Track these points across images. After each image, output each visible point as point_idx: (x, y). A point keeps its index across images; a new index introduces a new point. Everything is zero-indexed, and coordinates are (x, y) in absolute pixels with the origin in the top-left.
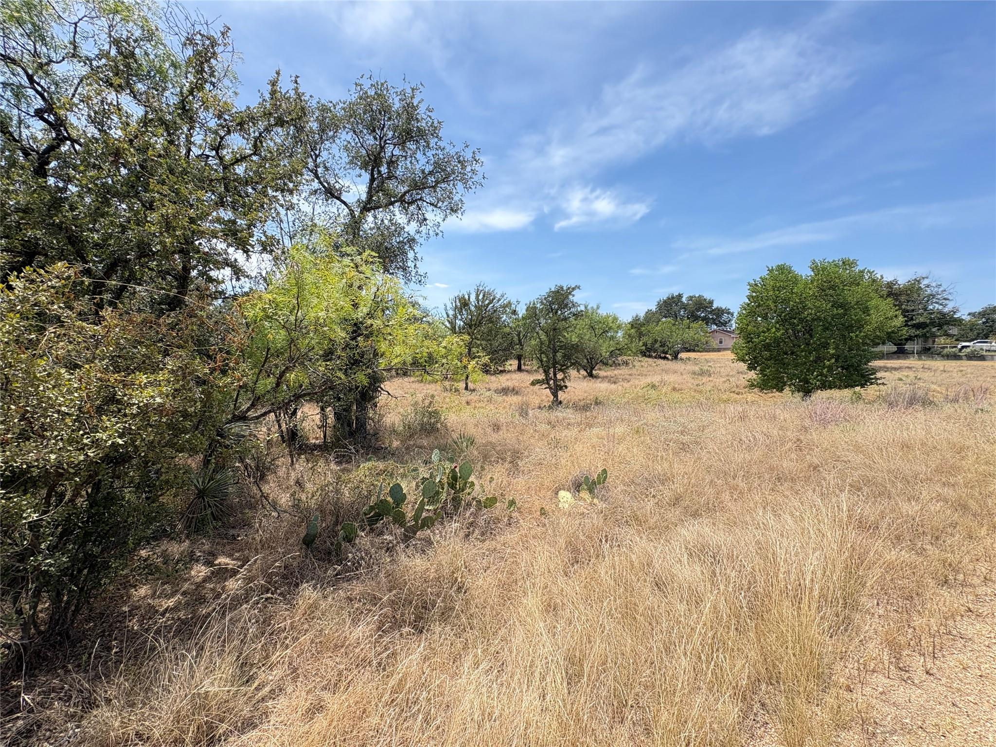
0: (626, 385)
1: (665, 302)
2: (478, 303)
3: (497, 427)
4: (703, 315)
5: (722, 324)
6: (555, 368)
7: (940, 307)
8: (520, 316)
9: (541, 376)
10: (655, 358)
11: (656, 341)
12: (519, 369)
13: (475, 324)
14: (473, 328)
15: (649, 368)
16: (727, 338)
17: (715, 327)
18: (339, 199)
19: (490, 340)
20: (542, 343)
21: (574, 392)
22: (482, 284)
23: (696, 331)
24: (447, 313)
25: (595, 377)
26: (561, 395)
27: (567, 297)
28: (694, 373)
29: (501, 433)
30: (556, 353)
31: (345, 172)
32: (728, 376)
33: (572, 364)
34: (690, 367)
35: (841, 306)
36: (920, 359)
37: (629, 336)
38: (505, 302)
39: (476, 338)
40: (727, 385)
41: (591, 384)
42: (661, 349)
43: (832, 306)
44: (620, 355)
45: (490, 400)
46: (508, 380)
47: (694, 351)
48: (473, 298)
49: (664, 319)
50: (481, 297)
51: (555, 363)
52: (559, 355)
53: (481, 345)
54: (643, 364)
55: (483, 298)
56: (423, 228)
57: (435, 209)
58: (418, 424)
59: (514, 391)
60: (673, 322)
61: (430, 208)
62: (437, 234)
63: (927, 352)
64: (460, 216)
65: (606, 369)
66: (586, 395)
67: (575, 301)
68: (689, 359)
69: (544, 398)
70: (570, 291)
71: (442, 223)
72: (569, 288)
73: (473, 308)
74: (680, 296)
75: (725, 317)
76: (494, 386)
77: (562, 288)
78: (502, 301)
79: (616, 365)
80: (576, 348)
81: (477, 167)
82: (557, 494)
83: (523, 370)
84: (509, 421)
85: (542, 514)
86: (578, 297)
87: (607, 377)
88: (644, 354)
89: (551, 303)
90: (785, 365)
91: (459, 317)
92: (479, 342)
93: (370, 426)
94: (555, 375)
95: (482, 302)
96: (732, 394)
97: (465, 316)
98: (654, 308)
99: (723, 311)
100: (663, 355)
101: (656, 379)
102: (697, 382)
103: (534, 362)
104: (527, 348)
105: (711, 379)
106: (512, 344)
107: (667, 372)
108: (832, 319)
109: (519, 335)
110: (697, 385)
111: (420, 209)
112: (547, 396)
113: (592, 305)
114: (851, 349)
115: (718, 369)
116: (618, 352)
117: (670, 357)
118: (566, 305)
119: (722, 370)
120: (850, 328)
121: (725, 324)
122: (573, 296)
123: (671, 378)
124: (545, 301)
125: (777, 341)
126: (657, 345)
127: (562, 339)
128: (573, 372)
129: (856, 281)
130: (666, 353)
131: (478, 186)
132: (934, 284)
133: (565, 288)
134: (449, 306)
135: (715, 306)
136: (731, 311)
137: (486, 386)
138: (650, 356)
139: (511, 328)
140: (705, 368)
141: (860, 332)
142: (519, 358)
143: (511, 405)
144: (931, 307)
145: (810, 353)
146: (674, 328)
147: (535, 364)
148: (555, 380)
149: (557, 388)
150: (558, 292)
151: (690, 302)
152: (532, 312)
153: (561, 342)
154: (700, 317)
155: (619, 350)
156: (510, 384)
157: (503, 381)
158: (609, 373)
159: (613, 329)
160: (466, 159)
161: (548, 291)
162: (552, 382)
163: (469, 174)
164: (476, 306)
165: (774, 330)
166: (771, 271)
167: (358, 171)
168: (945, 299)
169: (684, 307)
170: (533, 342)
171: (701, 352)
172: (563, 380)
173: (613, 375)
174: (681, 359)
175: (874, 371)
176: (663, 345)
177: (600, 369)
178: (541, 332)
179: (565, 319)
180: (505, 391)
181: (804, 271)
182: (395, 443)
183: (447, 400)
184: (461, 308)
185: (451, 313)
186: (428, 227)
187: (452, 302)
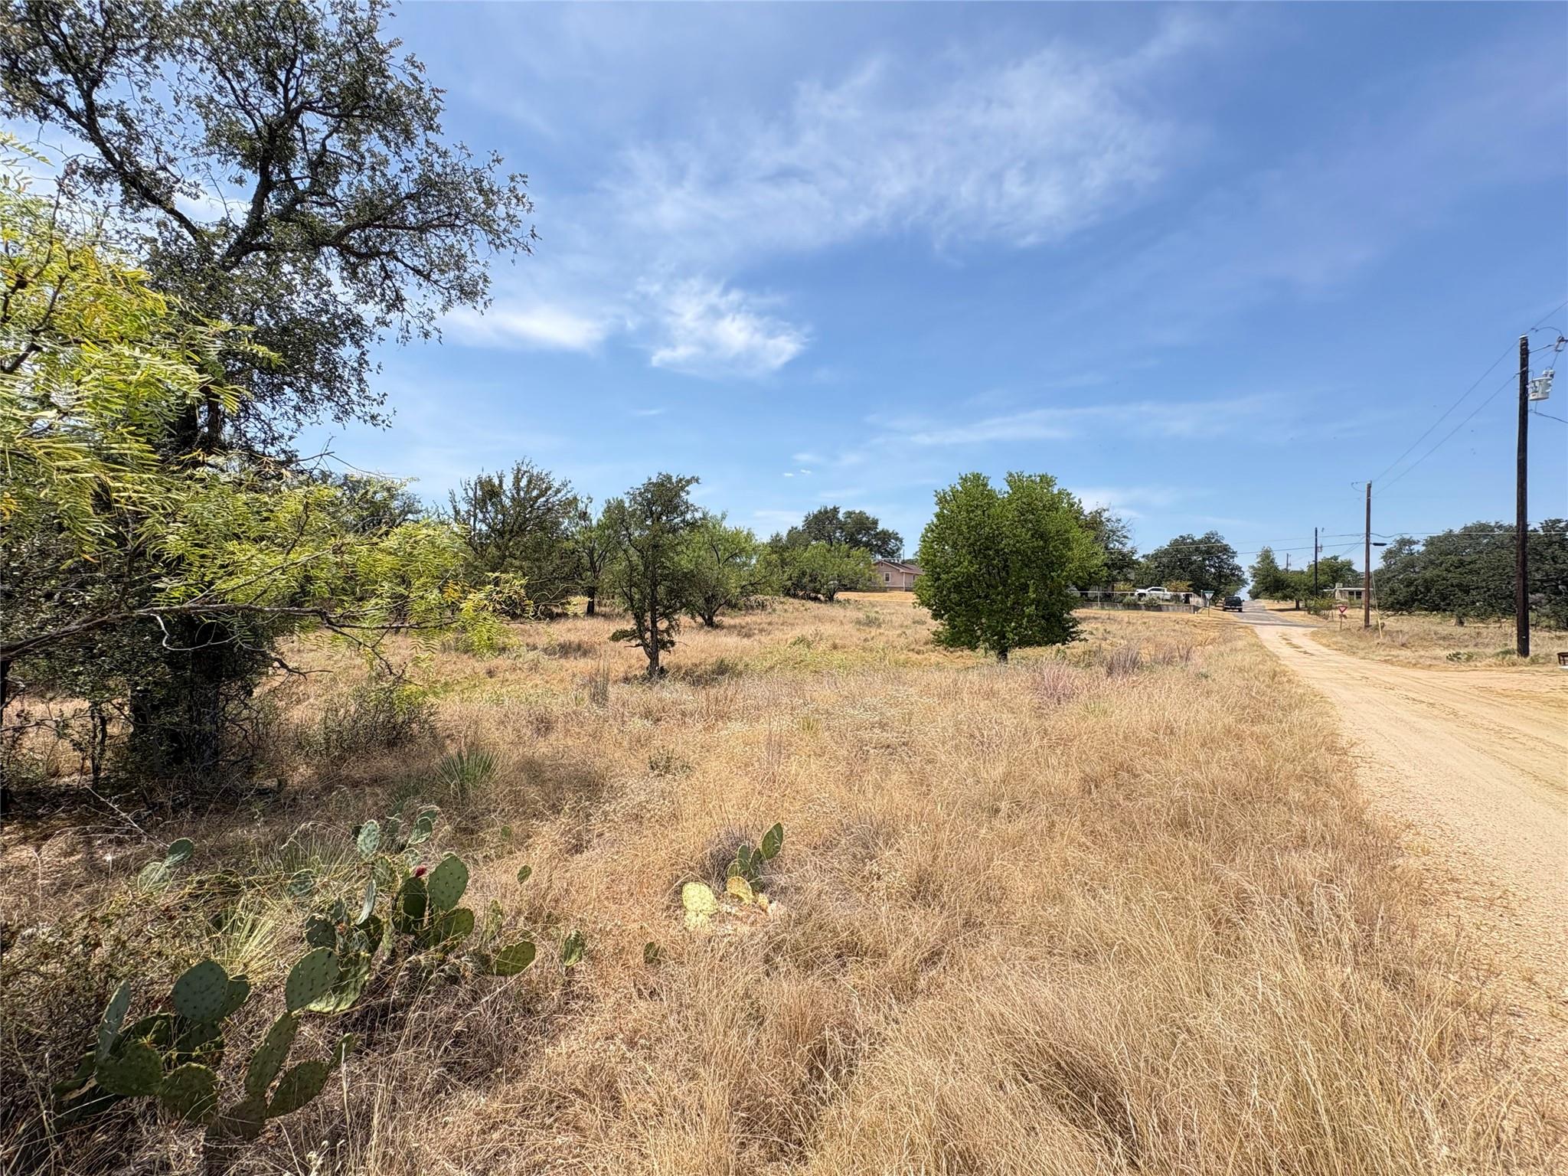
0: (765, 639)
1: (815, 517)
2: (518, 494)
3: (544, 725)
4: (864, 539)
5: (889, 553)
6: (654, 611)
7: (1120, 546)
8: (594, 523)
9: (630, 625)
10: (803, 598)
11: (804, 574)
12: (591, 611)
13: (511, 531)
14: (507, 536)
15: (796, 614)
16: (895, 573)
17: (880, 557)
18: (160, 201)
19: (538, 560)
20: (632, 568)
21: (685, 652)
22: (527, 461)
23: (857, 562)
24: (455, 507)
25: (717, 627)
26: (664, 658)
27: (677, 495)
28: (858, 622)
29: (552, 737)
30: (656, 586)
32: (902, 626)
33: (683, 605)
34: (852, 613)
35: (1041, 537)
36: (1103, 608)
37: (769, 563)
38: (569, 496)
39: (512, 556)
40: (902, 640)
41: (711, 638)
42: (812, 585)
43: (1032, 536)
44: (755, 592)
45: (535, 667)
46: (569, 630)
47: (855, 590)
48: (508, 484)
49: (813, 543)
50: (523, 483)
51: (655, 602)
52: (661, 590)
53: (521, 568)
54: (786, 607)
55: (528, 486)
56: (394, 316)
57: (424, 284)
58: (365, 727)
59: (581, 650)
60: (828, 546)
61: (413, 279)
62: (426, 335)
63: (1108, 599)
64: (480, 306)
65: (733, 614)
66: (703, 656)
67: (690, 502)
68: (848, 601)
69: (633, 661)
70: (683, 484)
71: (438, 314)
72: (681, 480)
73: (507, 502)
74: (835, 510)
75: (892, 544)
76: (542, 641)
77: (669, 478)
78: (563, 493)
79: (749, 608)
80: (689, 577)
81: (520, 212)
82: (679, 892)
83: (598, 614)
84: (569, 710)
85: (648, 961)
86: (694, 496)
87: (735, 627)
88: (788, 593)
89: (650, 503)
90: (979, 614)
91: (480, 516)
92: (517, 563)
93: (234, 735)
94: (654, 623)
95: (526, 493)
96: (911, 654)
97: (492, 515)
98: (800, 524)
99: (890, 535)
100: (813, 595)
101: (808, 631)
102: (863, 636)
103: (617, 600)
104: (606, 578)
105: (882, 631)
106: (578, 570)
107: (819, 619)
108: (1032, 552)
109: (591, 554)
110: (866, 640)
111: (387, 276)
112: (639, 659)
113: (715, 512)
114: (1051, 593)
115: (888, 618)
116: (751, 588)
117: (822, 598)
118: (677, 507)
119: (894, 618)
120: (1050, 566)
121: (892, 553)
122: (688, 493)
123: (828, 629)
124: (640, 499)
125: (969, 578)
126: (805, 580)
127: (668, 564)
128: (684, 619)
129: (1053, 506)
130: (818, 592)
131: (519, 250)
132: (1114, 519)
133: (674, 480)
134: (460, 494)
135: (880, 528)
136: (900, 536)
137: (529, 640)
138: (795, 596)
139: (577, 542)
140: (873, 615)
141: (1062, 571)
142: (591, 592)
143: (574, 675)
144: (1112, 546)
145: (1007, 597)
146: (828, 555)
147: (618, 605)
148: (655, 631)
149: (656, 645)
150: (663, 485)
151: (849, 520)
152: (617, 514)
153: (665, 567)
154: (861, 542)
155: (752, 585)
156: (573, 638)
157: (559, 632)
158: (737, 621)
159: (747, 552)
160: (495, 189)
161: (646, 481)
162: (648, 635)
163: (501, 223)
164: (513, 499)
165: (966, 563)
166: (965, 480)
167: (234, 168)
168: (1125, 537)
169: (842, 526)
170: (617, 567)
171: (864, 591)
172: (667, 631)
173: (744, 624)
174: (839, 602)
175: (1076, 622)
176: (813, 580)
177: (723, 614)
178: (632, 551)
179: (674, 530)
180: (565, 650)
181: (999, 486)
182: (301, 773)
183: (449, 668)
184: (484, 501)
185: (463, 507)
186: (407, 316)
187: (466, 489)
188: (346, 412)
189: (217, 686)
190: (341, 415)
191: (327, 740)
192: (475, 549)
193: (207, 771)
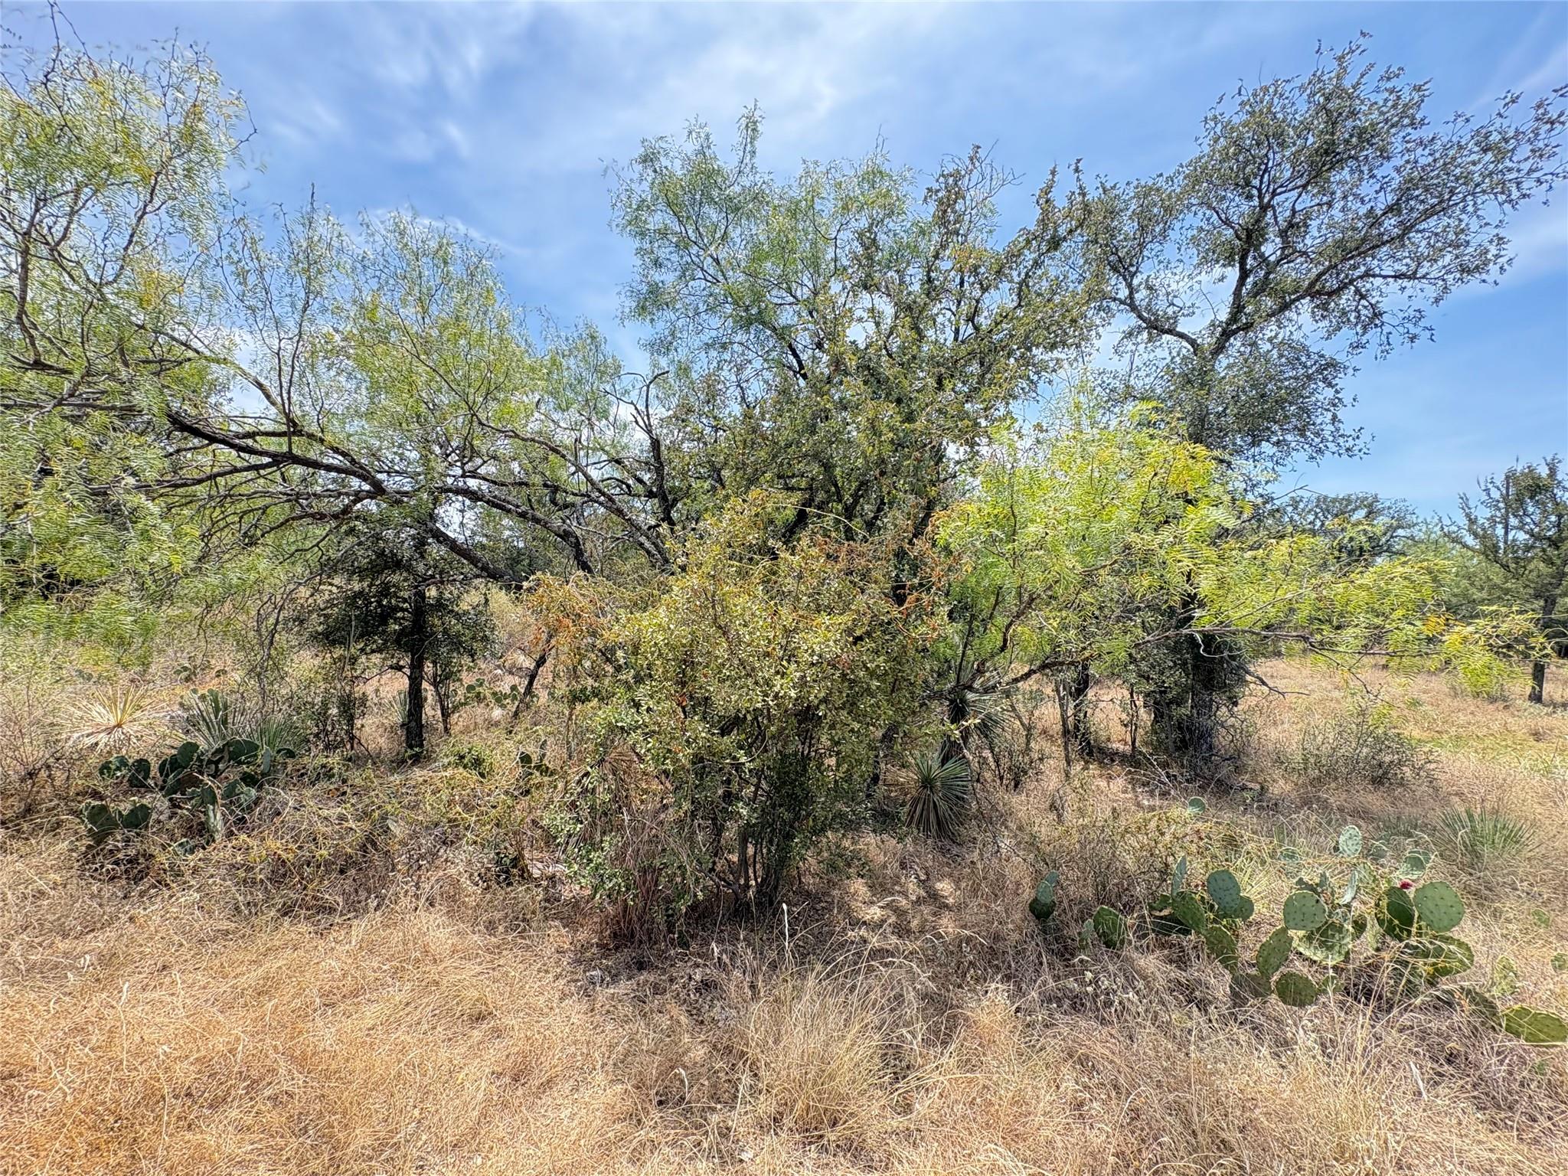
18: (1170, 332)
24: (1468, 515)
31: (1190, 284)
56: (1371, 335)
57: (1409, 284)
58: (1346, 758)
61: (1393, 287)
62: (1413, 339)
71: (1429, 310)
91: (1514, 522)
93: (1222, 740)
97: (1537, 518)
111: (1363, 297)
134: (1476, 495)
167: (1216, 271)
182: (1280, 787)
183: (1462, 719)
184: (1520, 501)
185: (1483, 514)
186: (1386, 329)
187: (1487, 490)
188: (1320, 451)
189: (1211, 694)
190: (1314, 455)
191: (1306, 760)
192: (1505, 567)
193: (1206, 760)
